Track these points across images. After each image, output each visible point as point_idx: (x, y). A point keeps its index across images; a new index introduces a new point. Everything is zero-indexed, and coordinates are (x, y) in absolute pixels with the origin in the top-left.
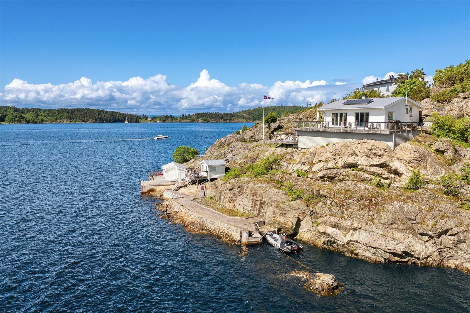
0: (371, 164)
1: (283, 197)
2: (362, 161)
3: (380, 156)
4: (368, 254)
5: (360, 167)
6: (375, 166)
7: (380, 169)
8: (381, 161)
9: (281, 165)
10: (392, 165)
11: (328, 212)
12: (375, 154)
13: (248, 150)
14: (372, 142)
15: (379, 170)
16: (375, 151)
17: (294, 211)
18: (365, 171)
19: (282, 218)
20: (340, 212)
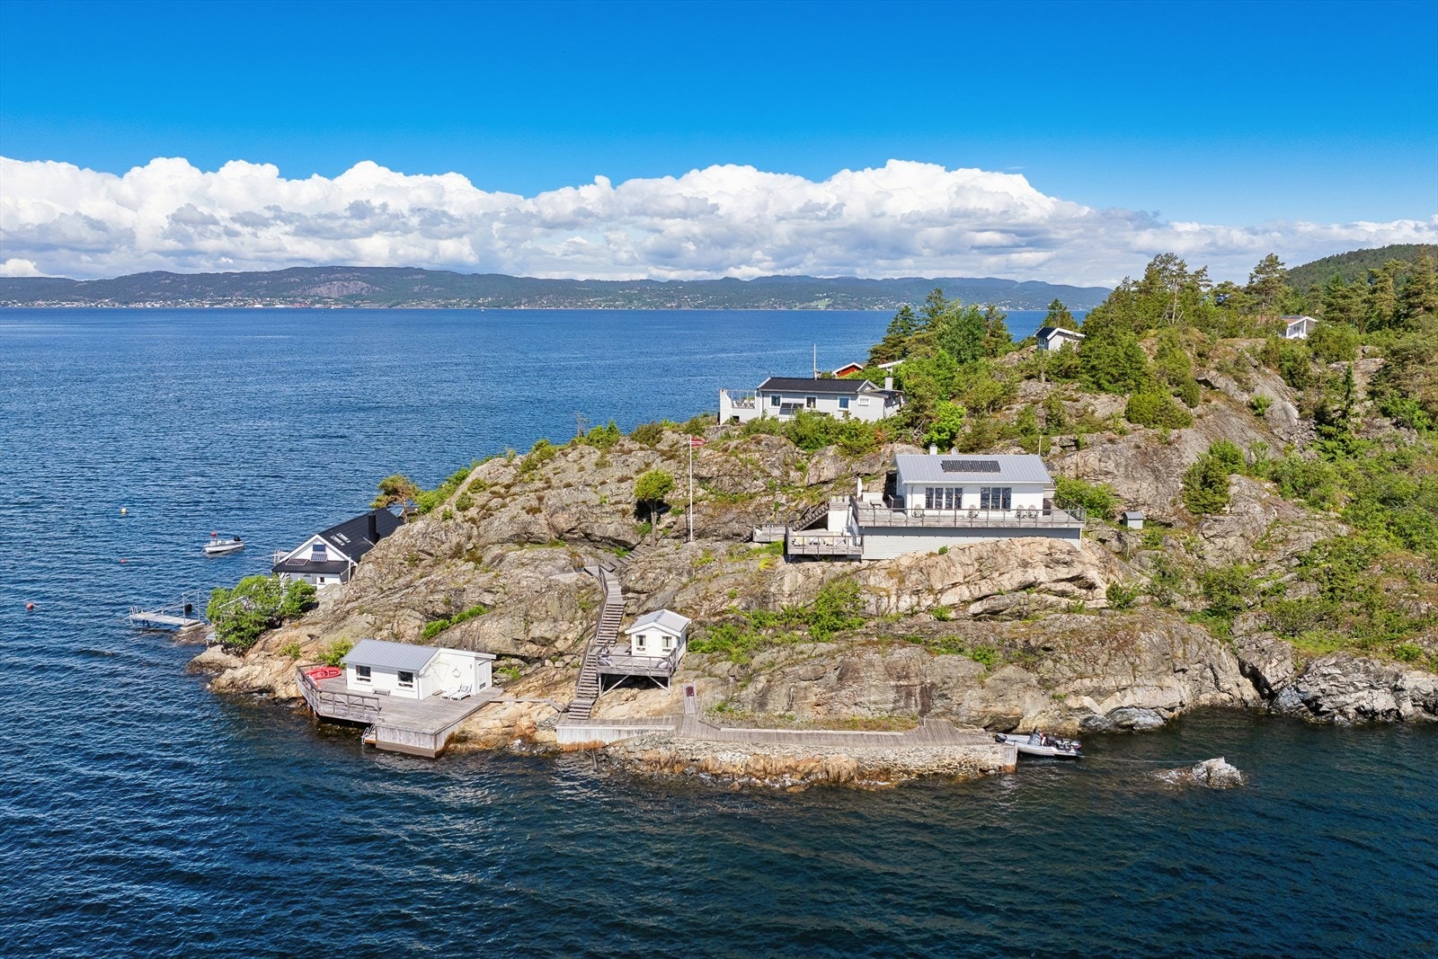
0: (1055, 578)
1: (972, 666)
2: (1040, 574)
3: (1066, 563)
4: (1149, 720)
5: (1042, 586)
6: (1062, 580)
7: (1069, 584)
8: (1074, 573)
9: (864, 603)
10: (1089, 576)
11: (1070, 674)
12: (1058, 562)
13: (686, 575)
14: (1047, 541)
15: (1068, 587)
16: (1057, 556)
17: (1015, 687)
18: (1049, 591)
19: (1000, 704)
20: (1090, 669)
